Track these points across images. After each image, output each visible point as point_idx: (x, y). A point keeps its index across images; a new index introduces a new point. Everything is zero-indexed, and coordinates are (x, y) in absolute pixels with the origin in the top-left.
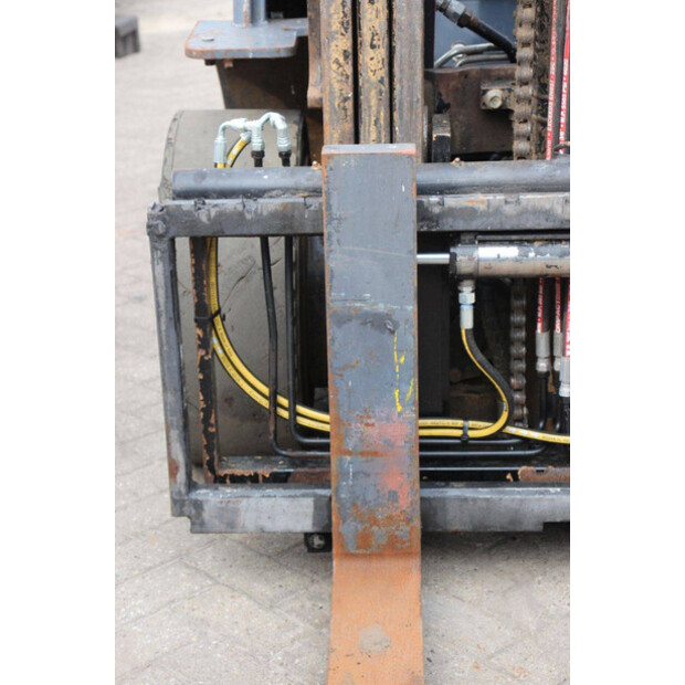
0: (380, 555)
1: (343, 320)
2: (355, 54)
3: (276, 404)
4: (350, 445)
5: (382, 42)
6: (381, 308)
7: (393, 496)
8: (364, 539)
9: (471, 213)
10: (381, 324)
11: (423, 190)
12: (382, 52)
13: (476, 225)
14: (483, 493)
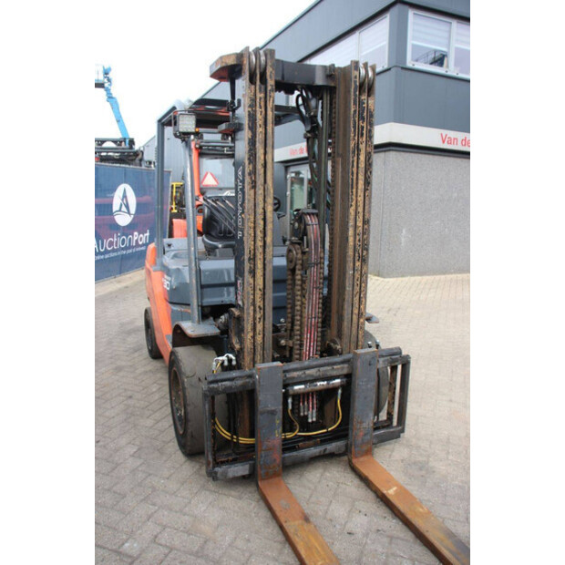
0: (271, 477)
1: (262, 413)
2: (254, 337)
3: (233, 438)
4: (264, 448)
5: (261, 333)
6: (273, 408)
7: (275, 460)
8: (267, 474)
9: (294, 378)
10: (273, 413)
11: (284, 371)
12: (262, 336)
13: (295, 381)
14: (295, 453)
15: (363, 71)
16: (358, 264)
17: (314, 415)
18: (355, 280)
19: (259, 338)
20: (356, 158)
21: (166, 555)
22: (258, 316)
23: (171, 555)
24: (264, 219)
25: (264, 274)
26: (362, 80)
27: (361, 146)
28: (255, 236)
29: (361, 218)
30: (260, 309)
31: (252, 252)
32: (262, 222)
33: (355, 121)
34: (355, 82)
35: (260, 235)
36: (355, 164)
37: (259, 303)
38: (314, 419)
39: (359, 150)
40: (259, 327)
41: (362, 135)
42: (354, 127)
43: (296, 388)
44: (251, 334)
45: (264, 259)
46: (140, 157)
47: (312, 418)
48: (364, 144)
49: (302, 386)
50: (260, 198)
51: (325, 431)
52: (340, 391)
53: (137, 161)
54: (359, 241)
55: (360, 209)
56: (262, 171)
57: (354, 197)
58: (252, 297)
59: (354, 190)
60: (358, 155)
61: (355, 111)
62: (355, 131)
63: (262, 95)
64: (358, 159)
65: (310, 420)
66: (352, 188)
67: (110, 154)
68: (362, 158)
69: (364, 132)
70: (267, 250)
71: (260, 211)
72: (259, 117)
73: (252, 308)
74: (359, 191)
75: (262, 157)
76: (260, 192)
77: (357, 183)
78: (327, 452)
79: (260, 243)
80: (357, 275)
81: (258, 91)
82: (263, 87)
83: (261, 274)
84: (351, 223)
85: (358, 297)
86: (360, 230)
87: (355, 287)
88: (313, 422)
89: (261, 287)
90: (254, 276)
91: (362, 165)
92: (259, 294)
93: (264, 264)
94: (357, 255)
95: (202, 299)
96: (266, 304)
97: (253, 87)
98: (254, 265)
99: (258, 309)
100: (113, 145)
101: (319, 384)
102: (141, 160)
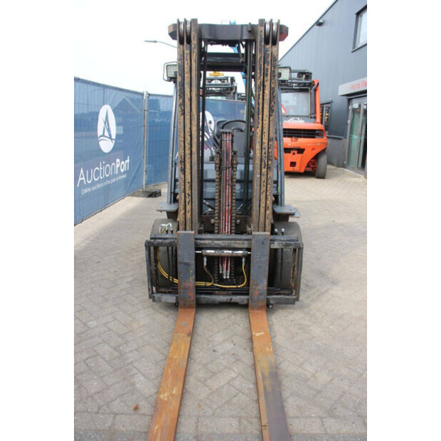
0: (187, 308)
1: (180, 264)
2: (185, 214)
3: (169, 278)
4: (182, 287)
5: (190, 211)
6: (188, 261)
7: (190, 297)
8: (185, 305)
9: (205, 244)
10: (187, 264)
11: (196, 239)
12: (190, 213)
13: (207, 246)
14: (208, 297)
15: (268, 27)
16: (264, 170)
17: (228, 274)
18: (262, 182)
19: (188, 215)
20: (261, 92)
21: (105, 332)
22: (187, 200)
23: (108, 333)
24: (191, 136)
25: (191, 172)
26: (267, 33)
27: (266, 83)
28: (184, 147)
29: (267, 136)
30: (189, 195)
31: (183, 157)
32: (189, 138)
33: (260, 65)
34: (261, 36)
35: (188, 146)
36: (261, 97)
37: (188, 191)
38: (228, 277)
39: (264, 86)
40: (188, 207)
41: (267, 75)
42: (260, 69)
43: (208, 251)
44: (183, 212)
45: (191, 162)
46: (234, 91)
47: (226, 275)
48: (269, 82)
49: (213, 251)
50: (188, 121)
51: (235, 287)
52: (243, 260)
53: (232, 94)
54: (265, 153)
55: (266, 130)
56: (189, 103)
57: (260, 121)
58: (183, 187)
59: (260, 116)
60: (263, 90)
61: (261, 58)
62: (260, 72)
63: (188, 52)
64: (263, 93)
65: (225, 277)
66: (258, 114)
67: (214, 89)
68: (267, 92)
69: (269, 72)
70: (193, 156)
71: (187, 130)
72: (187, 67)
73: (183, 194)
74: (264, 116)
75: (189, 94)
76: (188, 117)
77: (263, 111)
78: (233, 301)
79: (188, 152)
80: (264, 178)
81: (185, 49)
82: (188, 46)
83: (189, 172)
84: (258, 140)
85: (264, 194)
86: (265, 145)
87: (262, 187)
88: (226, 279)
89: (190, 181)
90: (184, 174)
91: (267, 97)
92: (188, 186)
93: (191, 166)
94: (263, 164)
95: (175, 188)
96: (193, 192)
97: (182, 46)
98: (185, 166)
99: (187, 196)
100: (219, 82)
101: (225, 252)
102: (234, 93)
